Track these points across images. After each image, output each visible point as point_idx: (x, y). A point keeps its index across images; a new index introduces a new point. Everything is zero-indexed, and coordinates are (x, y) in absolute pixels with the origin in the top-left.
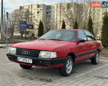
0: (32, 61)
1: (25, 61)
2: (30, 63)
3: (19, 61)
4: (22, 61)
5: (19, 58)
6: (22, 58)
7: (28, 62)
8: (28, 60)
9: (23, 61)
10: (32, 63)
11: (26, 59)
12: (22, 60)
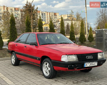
0: (97, 63)
1: (92, 65)
2: (96, 65)
3: (86, 66)
4: (89, 66)
5: (86, 64)
6: (89, 63)
7: (94, 65)
8: (94, 64)
9: (91, 66)
10: (97, 65)
11: (93, 63)
12: (89, 64)
